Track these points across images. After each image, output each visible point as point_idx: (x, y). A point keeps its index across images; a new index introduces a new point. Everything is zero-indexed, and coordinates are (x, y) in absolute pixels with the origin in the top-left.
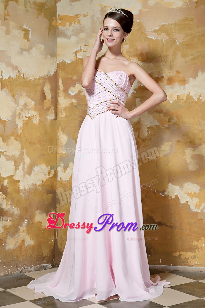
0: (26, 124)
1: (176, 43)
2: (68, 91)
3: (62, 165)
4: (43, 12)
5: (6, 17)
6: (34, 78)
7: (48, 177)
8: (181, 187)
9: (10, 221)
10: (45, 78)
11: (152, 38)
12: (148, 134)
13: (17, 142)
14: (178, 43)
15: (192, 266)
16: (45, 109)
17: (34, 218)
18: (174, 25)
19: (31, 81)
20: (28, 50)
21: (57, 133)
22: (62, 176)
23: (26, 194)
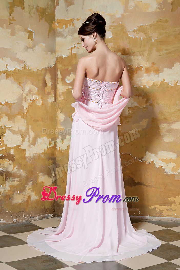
0: (31, 105)
1: (152, 40)
2: (65, 79)
3: (60, 137)
4: (44, 17)
5: (11, 22)
6: (37, 70)
7: (49, 147)
8: (156, 155)
9: (17, 181)
10: (46, 70)
11: (132, 37)
12: (129, 113)
13: (24, 119)
14: (153, 41)
15: (165, 217)
16: (46, 93)
17: (38, 179)
18: (150, 26)
19: (35, 72)
20: (32, 48)
21: (56, 113)
22: (61, 146)
23: (31, 160)
